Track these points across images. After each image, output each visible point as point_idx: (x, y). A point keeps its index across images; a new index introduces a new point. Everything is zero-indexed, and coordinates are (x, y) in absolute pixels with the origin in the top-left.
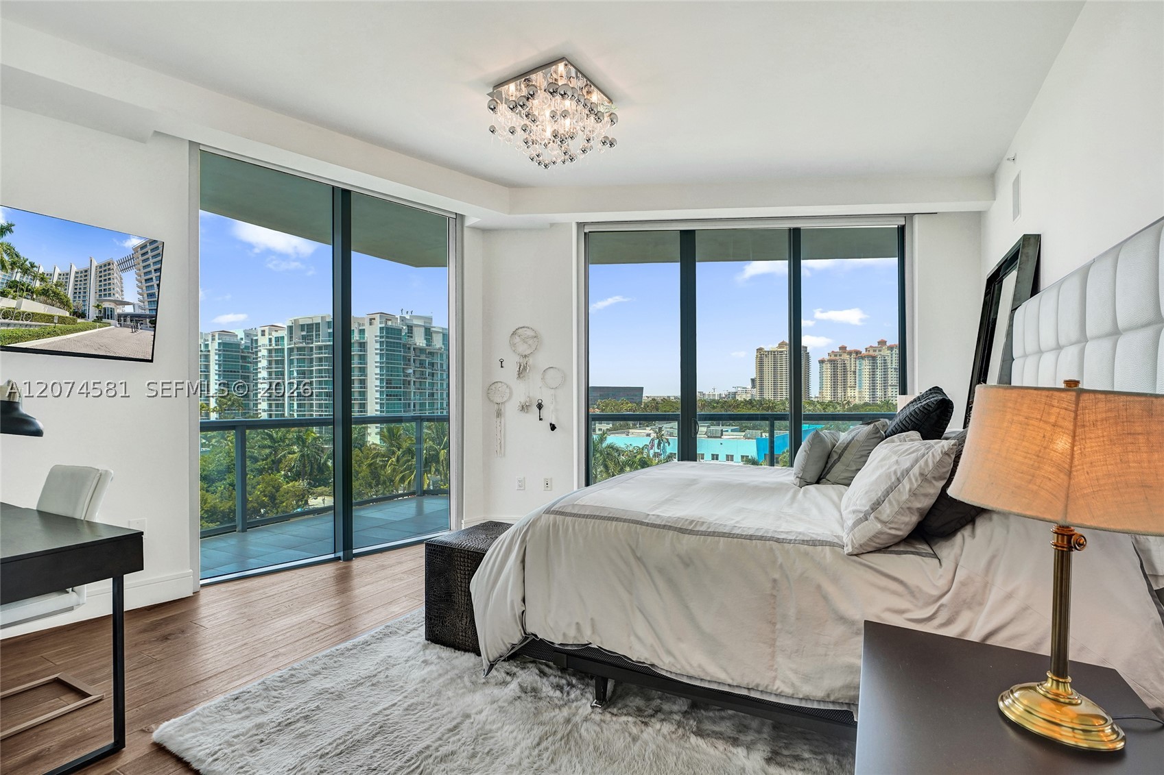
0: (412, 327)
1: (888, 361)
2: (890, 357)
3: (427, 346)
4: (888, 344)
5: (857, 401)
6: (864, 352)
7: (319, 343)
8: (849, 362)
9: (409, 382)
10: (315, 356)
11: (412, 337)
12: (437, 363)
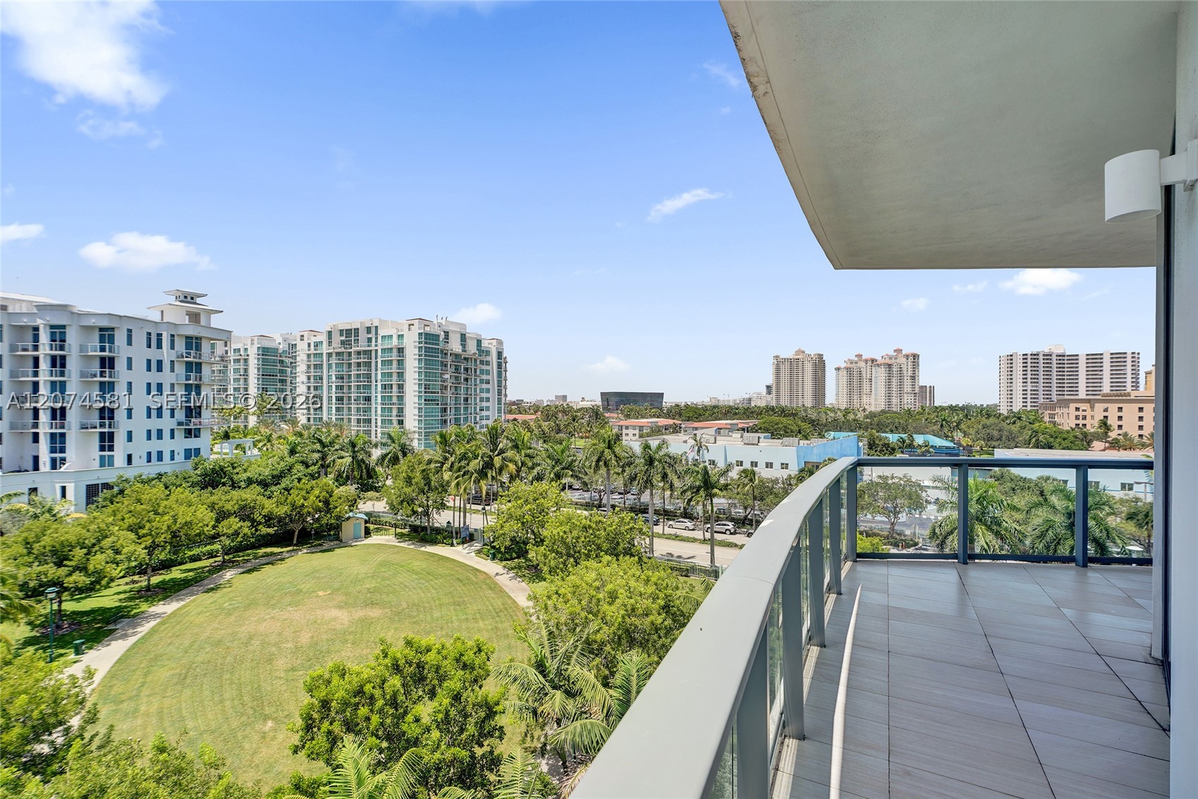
0: (448, 332)
1: (903, 369)
2: (906, 365)
3: (463, 351)
4: (904, 352)
5: (873, 409)
6: (880, 360)
7: (358, 348)
8: (865, 370)
9: (446, 387)
10: (353, 361)
11: (448, 342)
12: (471, 369)
